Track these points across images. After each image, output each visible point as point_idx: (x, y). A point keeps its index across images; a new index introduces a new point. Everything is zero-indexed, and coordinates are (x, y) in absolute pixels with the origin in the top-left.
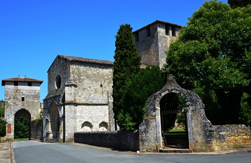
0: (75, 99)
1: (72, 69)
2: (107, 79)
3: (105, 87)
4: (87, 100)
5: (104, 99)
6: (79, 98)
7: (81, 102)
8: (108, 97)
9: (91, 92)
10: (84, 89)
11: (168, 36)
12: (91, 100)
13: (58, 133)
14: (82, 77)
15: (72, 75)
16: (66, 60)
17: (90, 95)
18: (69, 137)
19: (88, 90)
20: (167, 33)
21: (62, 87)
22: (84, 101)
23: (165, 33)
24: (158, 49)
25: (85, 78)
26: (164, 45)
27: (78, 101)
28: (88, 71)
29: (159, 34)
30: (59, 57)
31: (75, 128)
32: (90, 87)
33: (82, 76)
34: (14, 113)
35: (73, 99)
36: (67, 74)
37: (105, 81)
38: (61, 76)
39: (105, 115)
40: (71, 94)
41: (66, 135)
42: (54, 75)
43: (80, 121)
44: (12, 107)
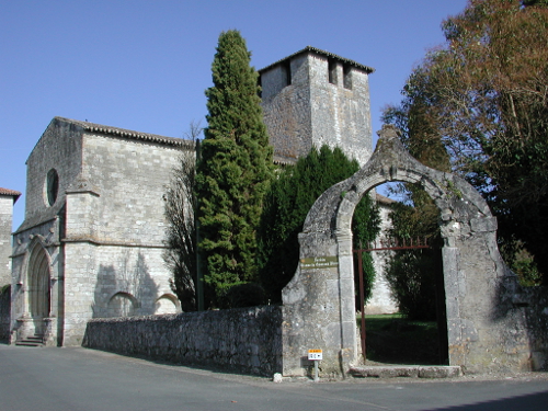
0: (92, 231)
1: (89, 151)
4: (126, 235)
6: (105, 229)
7: (108, 240)
9: (137, 215)
10: (117, 206)
11: (333, 87)
12: (134, 236)
13: (47, 322)
14: (113, 175)
15: (86, 168)
16: (73, 127)
17: (133, 222)
18: (72, 333)
19: (128, 209)
20: (332, 79)
21: (59, 199)
23: (326, 80)
24: (309, 116)
25: (121, 176)
26: (324, 106)
27: (100, 237)
28: (129, 160)
29: (312, 81)
30: (56, 122)
32: (134, 202)
33: (113, 171)
35: (86, 231)
36: (75, 164)
38: (59, 171)
40: (82, 216)
41: (66, 326)
42: (41, 170)
43: (105, 292)
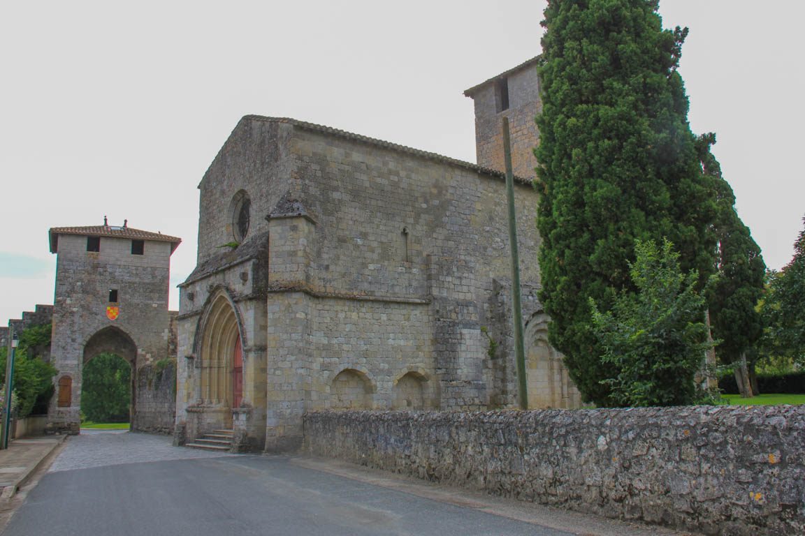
0: (308, 277)
2: (426, 211)
3: (418, 241)
4: (354, 284)
5: (415, 284)
6: (324, 274)
7: (330, 290)
8: (429, 277)
9: (368, 255)
10: (342, 241)
12: (366, 286)
13: (237, 413)
14: (336, 195)
17: (364, 265)
18: (281, 431)
19: (357, 247)
22: (340, 287)
25: (346, 197)
27: (317, 286)
28: (357, 175)
31: (308, 393)
32: (364, 236)
33: (336, 189)
34: (81, 340)
35: (300, 276)
36: (278, 179)
37: (418, 216)
38: (252, 192)
39: (418, 348)
40: (293, 254)
41: (270, 422)
42: (223, 192)
43: (325, 367)
44: (76, 318)
